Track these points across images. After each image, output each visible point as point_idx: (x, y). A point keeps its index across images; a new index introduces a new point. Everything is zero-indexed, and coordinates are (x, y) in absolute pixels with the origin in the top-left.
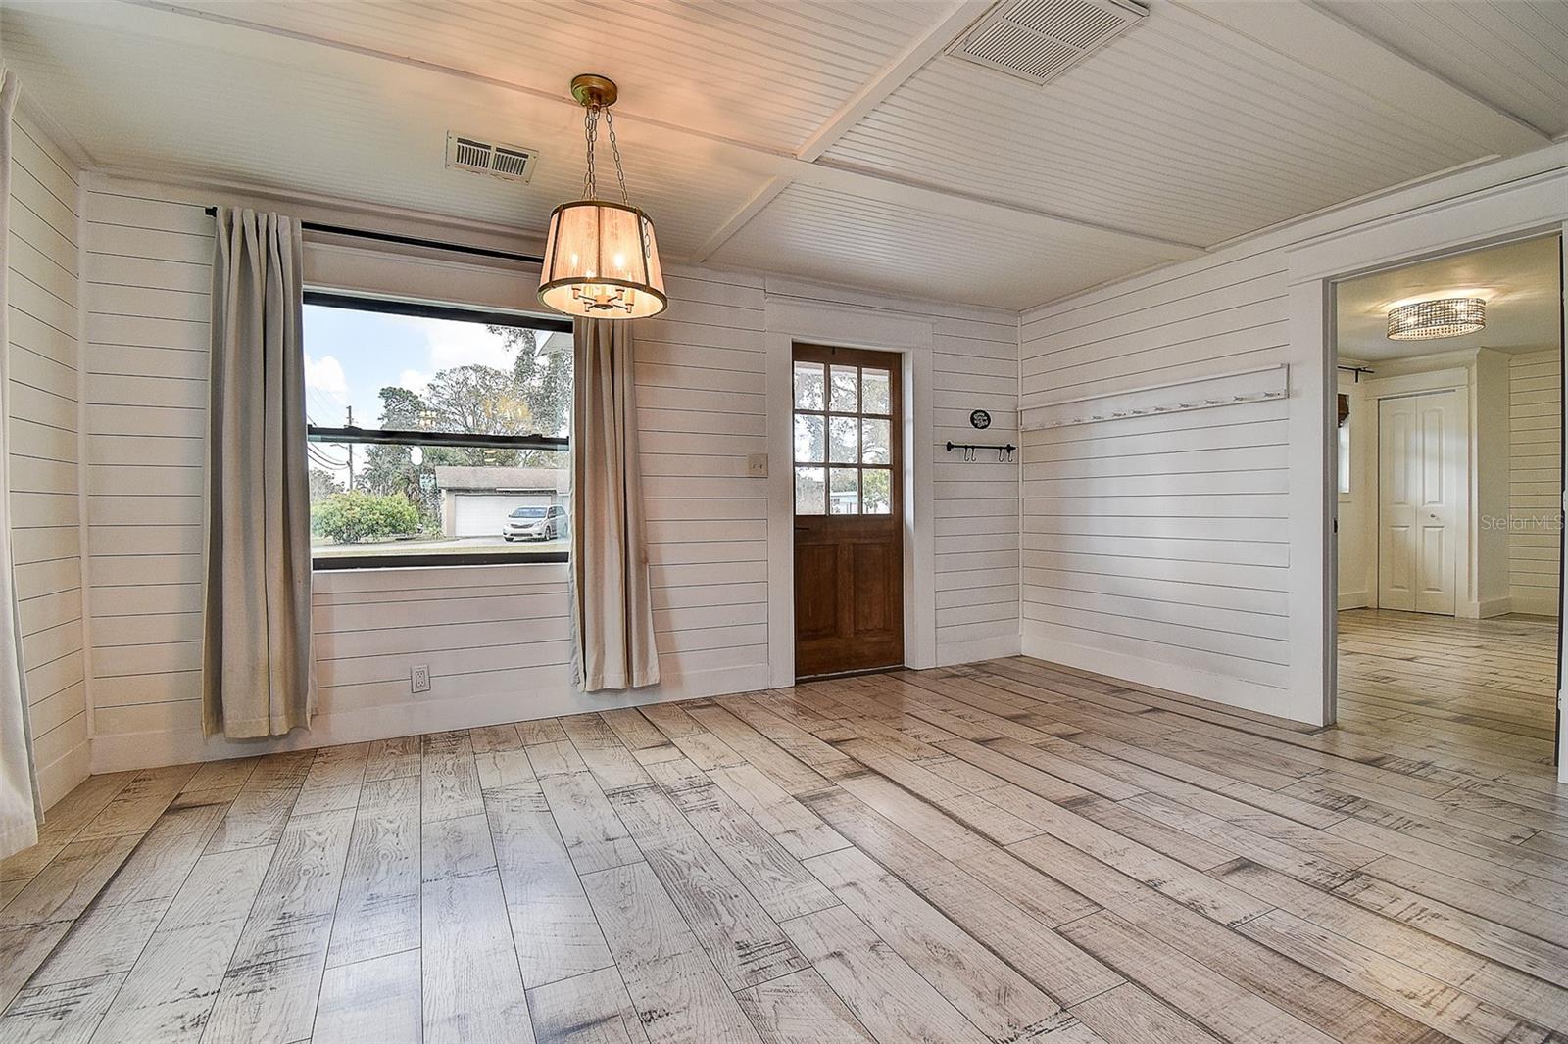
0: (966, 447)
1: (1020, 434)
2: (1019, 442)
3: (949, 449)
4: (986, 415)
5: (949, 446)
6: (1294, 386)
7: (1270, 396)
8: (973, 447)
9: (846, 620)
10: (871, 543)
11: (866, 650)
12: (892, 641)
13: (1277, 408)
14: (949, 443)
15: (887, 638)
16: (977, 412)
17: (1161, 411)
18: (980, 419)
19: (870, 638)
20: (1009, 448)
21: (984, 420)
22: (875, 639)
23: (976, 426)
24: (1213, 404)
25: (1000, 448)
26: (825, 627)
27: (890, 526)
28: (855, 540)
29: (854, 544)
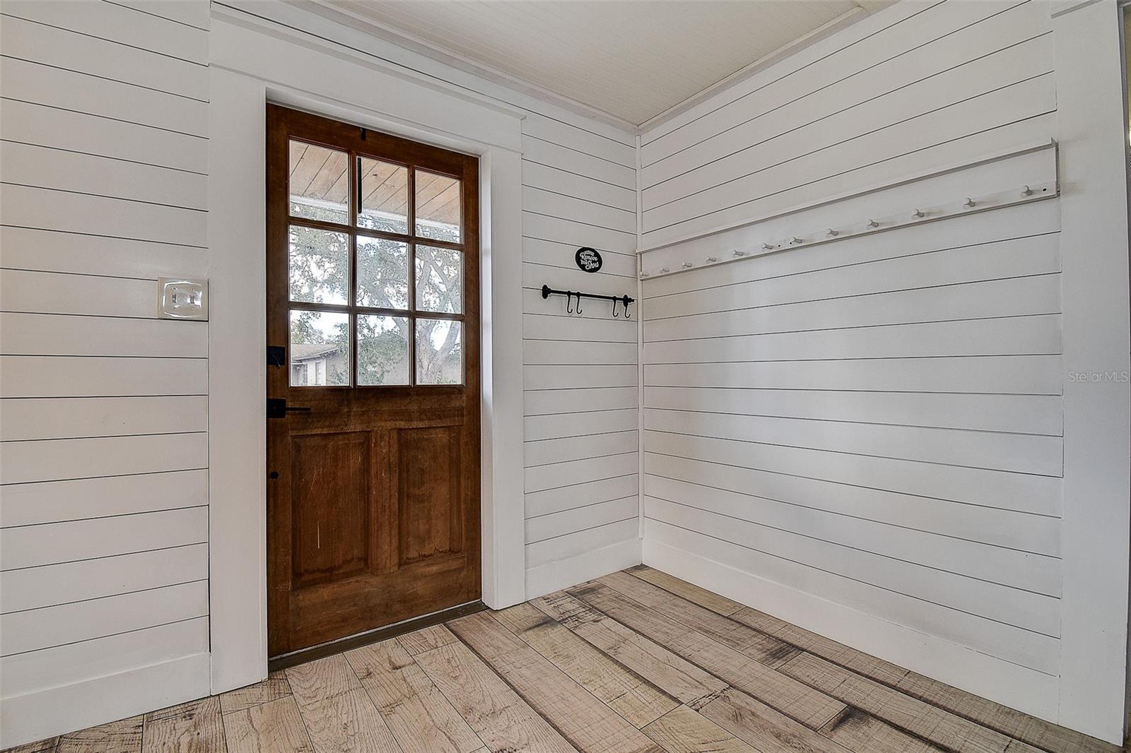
0: (569, 294)
1: (639, 281)
2: (637, 293)
3: (545, 296)
4: (597, 255)
5: (546, 292)
6: (1070, 176)
7: (1031, 197)
8: (578, 295)
9: (386, 549)
10: (429, 428)
11: (420, 588)
12: (463, 568)
13: (1041, 216)
14: (545, 287)
15: (455, 564)
16: (584, 249)
17: (836, 238)
18: (589, 259)
19: (428, 569)
20: (627, 301)
21: (594, 262)
22: (434, 569)
23: (583, 267)
24: (924, 219)
25: (615, 299)
26: (346, 562)
27: (461, 402)
28: (402, 424)
29: (400, 430)
